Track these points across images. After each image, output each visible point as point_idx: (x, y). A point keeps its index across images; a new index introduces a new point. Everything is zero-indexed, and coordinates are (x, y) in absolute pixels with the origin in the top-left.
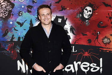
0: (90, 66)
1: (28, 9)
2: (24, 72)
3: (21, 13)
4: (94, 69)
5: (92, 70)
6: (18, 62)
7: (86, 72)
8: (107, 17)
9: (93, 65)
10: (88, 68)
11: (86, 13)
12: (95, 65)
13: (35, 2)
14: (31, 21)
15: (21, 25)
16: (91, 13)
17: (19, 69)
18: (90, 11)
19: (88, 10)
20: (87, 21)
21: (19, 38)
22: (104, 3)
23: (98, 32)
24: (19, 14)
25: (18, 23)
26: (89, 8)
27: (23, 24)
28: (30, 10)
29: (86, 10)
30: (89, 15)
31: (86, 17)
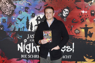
0: (66, 48)
1: (25, 9)
2: (22, 52)
3: (21, 12)
4: (68, 50)
5: (67, 51)
6: (18, 45)
7: (63, 52)
8: (78, 16)
9: (68, 47)
10: (65, 49)
11: (65, 13)
12: (70, 47)
13: (31, 5)
14: (28, 18)
15: (21, 20)
16: (68, 13)
17: (18, 50)
18: (67, 12)
19: (66, 11)
20: (65, 18)
21: (19, 29)
22: (77, 7)
23: (72, 26)
24: (19, 13)
25: (19, 19)
26: (66, 10)
27: (22, 19)
28: (27, 10)
29: (65, 11)
30: (66, 14)
31: (65, 16)
